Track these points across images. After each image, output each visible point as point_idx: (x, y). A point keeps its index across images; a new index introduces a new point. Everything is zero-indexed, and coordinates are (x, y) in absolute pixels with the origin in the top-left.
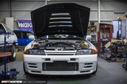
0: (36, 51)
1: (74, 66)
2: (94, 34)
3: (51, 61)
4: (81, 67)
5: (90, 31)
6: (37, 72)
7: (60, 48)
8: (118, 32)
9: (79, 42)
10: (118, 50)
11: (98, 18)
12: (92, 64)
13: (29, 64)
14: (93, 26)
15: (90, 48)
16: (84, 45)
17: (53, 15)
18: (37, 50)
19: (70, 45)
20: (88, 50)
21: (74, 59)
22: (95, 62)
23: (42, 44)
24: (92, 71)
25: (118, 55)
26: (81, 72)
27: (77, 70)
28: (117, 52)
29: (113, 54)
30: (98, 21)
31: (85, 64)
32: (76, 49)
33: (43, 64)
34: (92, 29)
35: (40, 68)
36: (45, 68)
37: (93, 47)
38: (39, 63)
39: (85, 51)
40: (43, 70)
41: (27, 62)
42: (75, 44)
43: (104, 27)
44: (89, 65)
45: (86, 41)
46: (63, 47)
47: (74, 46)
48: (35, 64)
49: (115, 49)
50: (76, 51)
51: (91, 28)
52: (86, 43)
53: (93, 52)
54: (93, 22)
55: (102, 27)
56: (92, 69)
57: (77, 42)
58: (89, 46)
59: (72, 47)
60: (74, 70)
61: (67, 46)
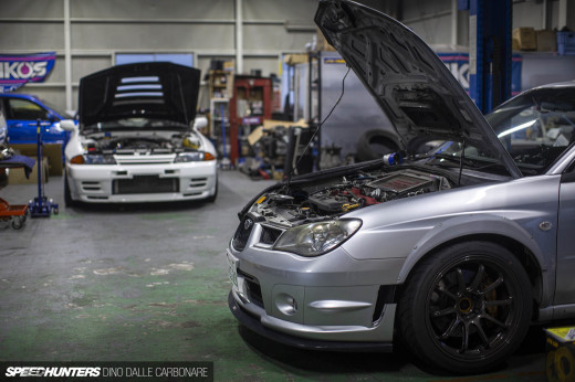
0: (97, 156)
1: (172, 184)
2: (222, 97)
3: (129, 176)
4: (185, 186)
5: (211, 89)
6: (100, 198)
7: (143, 151)
8: (288, 98)
9: (179, 137)
10: (278, 151)
11: (236, 47)
12: (204, 179)
13: (84, 183)
14: (219, 72)
15: (201, 149)
16: (190, 142)
17: (124, 80)
18: (96, 153)
19: (160, 142)
20: (196, 154)
21: (171, 171)
22: (212, 176)
23: (102, 143)
24: (205, 194)
25: (278, 163)
26: (185, 195)
27: (178, 191)
28: (275, 156)
29: (267, 159)
30: (234, 57)
31: (193, 180)
32: (173, 151)
33: (114, 181)
34: (218, 83)
35: (106, 189)
36: (117, 189)
37: (207, 147)
38: (105, 180)
39: (191, 154)
40: (114, 193)
41: (79, 180)
42: (170, 141)
43: (246, 85)
44: (199, 181)
45: (195, 133)
46: (148, 147)
47: (169, 146)
48: (96, 183)
49: (270, 149)
50: (174, 156)
51: (214, 81)
52: (193, 139)
53: (207, 157)
54: (221, 59)
55: (240, 84)
56: (205, 190)
57: (174, 136)
58: (199, 145)
59: (165, 147)
60: (171, 191)
61: (154, 145)
